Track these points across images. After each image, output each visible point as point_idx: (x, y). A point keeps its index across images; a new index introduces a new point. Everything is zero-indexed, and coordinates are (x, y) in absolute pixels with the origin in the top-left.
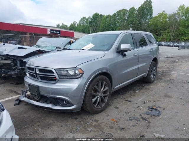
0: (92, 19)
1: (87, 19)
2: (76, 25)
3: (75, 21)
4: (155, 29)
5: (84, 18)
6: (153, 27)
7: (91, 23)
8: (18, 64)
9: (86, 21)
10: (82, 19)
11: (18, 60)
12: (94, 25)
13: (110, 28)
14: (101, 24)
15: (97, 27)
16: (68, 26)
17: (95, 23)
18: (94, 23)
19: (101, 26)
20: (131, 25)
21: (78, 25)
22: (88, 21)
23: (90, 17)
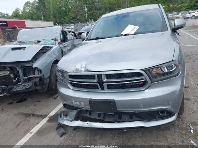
0: (39, 3)
1: (33, 4)
2: (19, 12)
3: (17, 8)
4: (110, 7)
5: (28, 2)
6: (108, 5)
7: (38, 8)
8: (21, 74)
9: (31, 6)
10: (25, 4)
11: (20, 68)
12: (42, 10)
13: (62, 11)
14: (51, 8)
15: (47, 12)
16: (9, 15)
17: (44, 8)
18: (42, 7)
19: (52, 10)
20: (85, 5)
21: (22, 12)
22: (35, 5)
23: (35, 1)
